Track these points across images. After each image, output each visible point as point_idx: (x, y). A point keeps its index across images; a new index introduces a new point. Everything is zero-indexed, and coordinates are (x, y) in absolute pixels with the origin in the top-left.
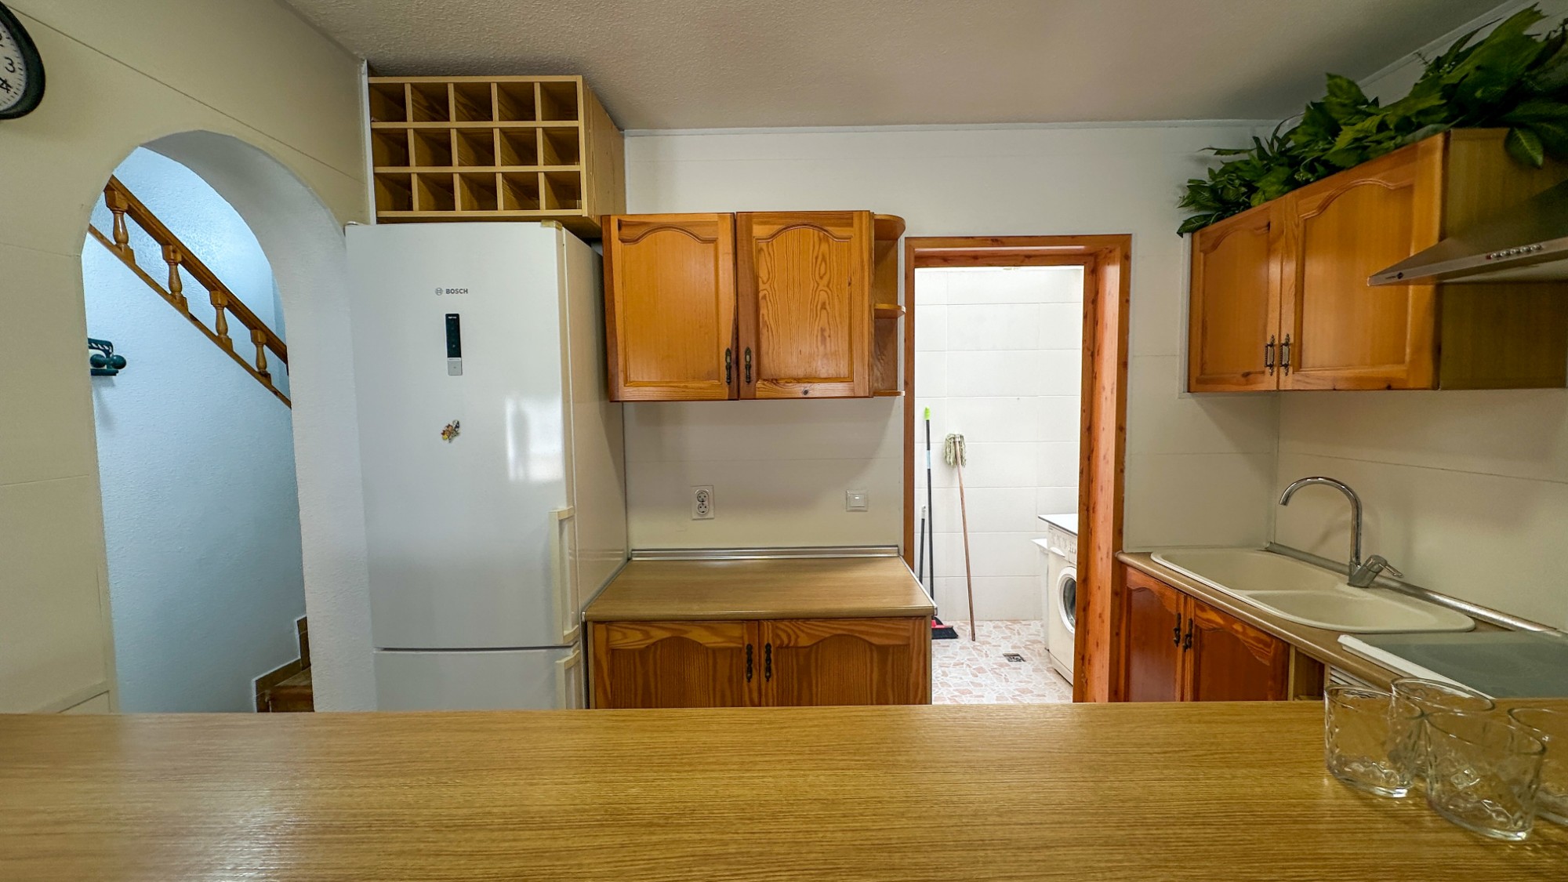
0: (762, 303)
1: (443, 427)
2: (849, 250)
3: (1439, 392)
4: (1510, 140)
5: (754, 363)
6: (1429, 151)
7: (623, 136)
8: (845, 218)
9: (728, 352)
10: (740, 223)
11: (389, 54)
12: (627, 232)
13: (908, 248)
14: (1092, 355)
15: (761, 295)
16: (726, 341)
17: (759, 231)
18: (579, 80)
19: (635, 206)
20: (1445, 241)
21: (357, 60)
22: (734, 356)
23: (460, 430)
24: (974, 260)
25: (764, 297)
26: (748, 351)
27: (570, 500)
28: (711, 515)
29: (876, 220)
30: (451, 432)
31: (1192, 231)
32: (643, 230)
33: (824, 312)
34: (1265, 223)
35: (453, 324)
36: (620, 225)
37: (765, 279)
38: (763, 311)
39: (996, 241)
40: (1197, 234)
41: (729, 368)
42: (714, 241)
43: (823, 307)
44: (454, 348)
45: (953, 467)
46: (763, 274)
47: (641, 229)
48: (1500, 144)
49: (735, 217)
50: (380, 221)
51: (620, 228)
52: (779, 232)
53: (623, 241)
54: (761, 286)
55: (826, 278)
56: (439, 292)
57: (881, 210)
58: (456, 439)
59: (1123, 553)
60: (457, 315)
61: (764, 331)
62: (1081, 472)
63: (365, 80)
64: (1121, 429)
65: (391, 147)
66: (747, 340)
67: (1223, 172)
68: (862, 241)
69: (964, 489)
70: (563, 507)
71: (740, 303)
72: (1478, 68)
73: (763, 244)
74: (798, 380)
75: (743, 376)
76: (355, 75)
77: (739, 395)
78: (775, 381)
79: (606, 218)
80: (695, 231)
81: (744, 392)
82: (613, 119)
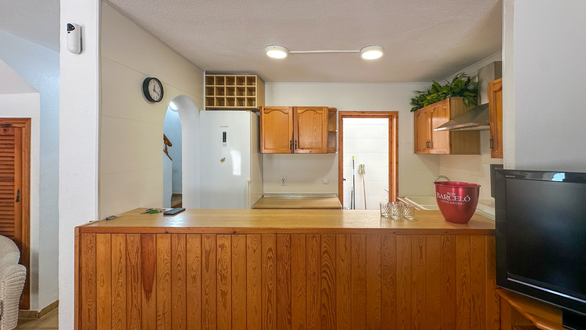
0: (300, 129)
1: (221, 159)
2: (322, 116)
3: (452, 155)
4: (464, 100)
5: (297, 144)
6: (447, 102)
7: (264, 84)
8: (321, 108)
9: (291, 141)
10: (294, 109)
11: (211, 70)
12: (266, 111)
13: (339, 114)
14: (391, 142)
15: (299, 127)
16: (290, 139)
17: (299, 111)
18: (256, 76)
19: (267, 104)
20: (451, 120)
21: (203, 71)
22: (292, 143)
23: (225, 160)
24: (359, 116)
25: (300, 128)
26: (296, 141)
27: (251, 178)
28: (286, 184)
29: (329, 109)
30: (223, 160)
31: (414, 111)
32: (270, 110)
33: (315, 132)
34: (426, 112)
35: (225, 134)
36: (264, 109)
37: (301, 123)
38: (300, 131)
39: (363, 112)
40: (415, 112)
41: (291, 145)
42: (288, 113)
43: (315, 130)
44: (224, 139)
45: (361, 174)
46: (300, 122)
47: (269, 110)
48: (462, 100)
49: (293, 108)
50: (207, 109)
51: (264, 110)
52: (304, 111)
53: (265, 113)
54: (300, 125)
55: (316, 124)
56: (221, 127)
57: (330, 106)
58: (224, 162)
59: (399, 197)
60: (226, 132)
61: (300, 136)
62: (389, 175)
63: (205, 75)
64: (397, 163)
65: (210, 91)
66: (296, 138)
67: (420, 97)
68: (325, 114)
69: (365, 182)
70: (249, 179)
71: (294, 129)
72: (455, 85)
73: (300, 115)
74: (309, 149)
75: (294, 148)
76: (203, 74)
77: (293, 153)
78: (303, 149)
79: (261, 107)
80: (283, 111)
81: (295, 152)
82: (262, 81)
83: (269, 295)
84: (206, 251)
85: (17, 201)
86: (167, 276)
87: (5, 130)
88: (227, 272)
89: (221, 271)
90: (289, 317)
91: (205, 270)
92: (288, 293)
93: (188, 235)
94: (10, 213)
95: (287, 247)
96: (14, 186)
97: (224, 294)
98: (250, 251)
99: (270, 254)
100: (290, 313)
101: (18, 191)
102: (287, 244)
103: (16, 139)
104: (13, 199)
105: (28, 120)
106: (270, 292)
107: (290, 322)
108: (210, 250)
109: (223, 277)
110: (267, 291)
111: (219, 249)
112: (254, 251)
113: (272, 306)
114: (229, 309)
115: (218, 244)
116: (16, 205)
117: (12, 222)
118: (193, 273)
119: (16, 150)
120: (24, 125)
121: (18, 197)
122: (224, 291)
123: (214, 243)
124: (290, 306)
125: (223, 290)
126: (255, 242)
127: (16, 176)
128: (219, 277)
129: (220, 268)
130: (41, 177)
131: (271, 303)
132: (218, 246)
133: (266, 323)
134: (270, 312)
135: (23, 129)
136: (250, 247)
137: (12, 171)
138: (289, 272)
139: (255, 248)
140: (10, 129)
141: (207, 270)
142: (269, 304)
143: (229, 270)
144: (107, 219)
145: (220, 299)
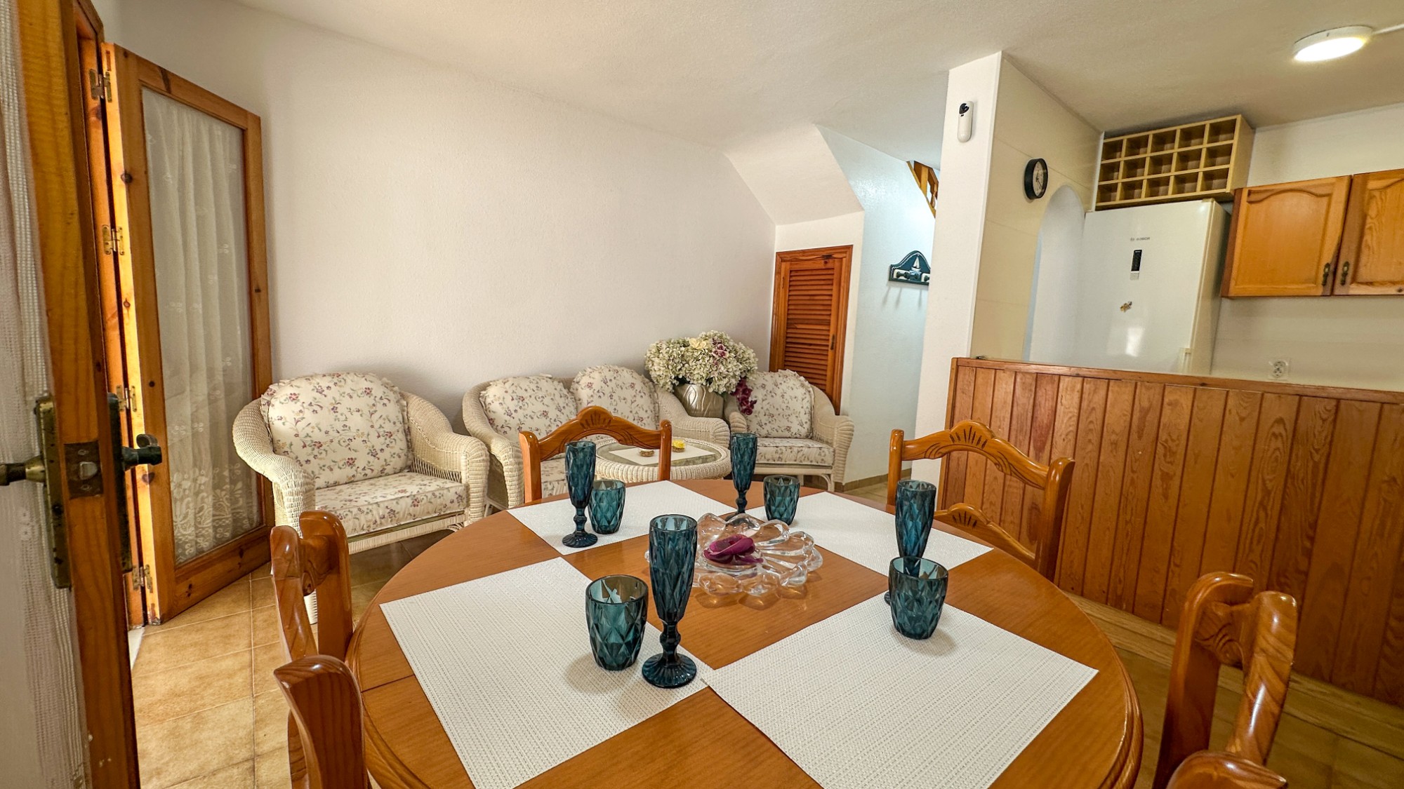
0: (1367, 231)
1: (1122, 304)
5: (1351, 272)
7: (1254, 133)
9: (1328, 265)
10: (1356, 181)
11: (1120, 127)
12: (1253, 198)
15: (1367, 226)
16: (1328, 257)
17: (1375, 184)
18: (1238, 118)
21: (1100, 133)
22: (1332, 268)
23: (1132, 306)
25: (1370, 228)
26: (1347, 264)
27: (1191, 345)
30: (1126, 307)
32: (1268, 194)
35: (1138, 256)
36: (1250, 193)
37: (1373, 216)
38: (1366, 238)
41: (1326, 276)
42: (1329, 195)
44: (1136, 266)
46: (1372, 212)
47: (1265, 194)
49: (1351, 180)
50: (1098, 209)
51: (1249, 196)
52: (1396, 182)
53: (1250, 203)
54: (1369, 221)
56: (1132, 239)
58: (1128, 311)
60: (1141, 251)
61: (1365, 251)
63: (1102, 141)
65: (1108, 171)
66: (1348, 255)
70: (1189, 347)
71: (1346, 235)
73: (1377, 194)
74: (1394, 283)
75: (1338, 281)
76: (1097, 139)
77: (1332, 294)
78: (1370, 284)
79: (1238, 191)
80: (1313, 190)
81: (1337, 292)
82: (1251, 126)
83: (1263, 498)
84: (1142, 410)
85: (832, 348)
86: (1071, 434)
87: (826, 263)
88: (1178, 445)
89: (1166, 441)
90: (1308, 544)
91: (1134, 436)
92: (1312, 503)
93: (1112, 383)
94: (823, 362)
95: (1324, 420)
96: (829, 330)
97: (1166, 477)
98: (1232, 418)
99: (1279, 429)
100: (1312, 539)
101: (833, 337)
102: (1324, 416)
103: (836, 272)
104: (827, 346)
105: (850, 248)
106: (1267, 493)
107: (1309, 554)
108: (1150, 407)
109: (1169, 451)
110: (1259, 491)
111: (1167, 410)
112: (1242, 419)
113: (1267, 514)
114: (1173, 501)
115: (1166, 400)
116: (830, 353)
117: (824, 373)
118: (1114, 437)
119: (835, 288)
120: (844, 255)
121: (833, 343)
122: (1167, 474)
123: (1158, 397)
124: (1314, 526)
125: (1166, 470)
126: (1245, 405)
127: (833, 319)
128: (1160, 450)
129: (1163, 436)
130: (857, 320)
131: (1265, 509)
132: (1165, 403)
133: (1248, 541)
134: (1262, 525)
135: (844, 259)
136: (1234, 412)
137: (828, 313)
138: (1322, 466)
139: (1243, 415)
140: (831, 261)
141: (1140, 437)
142: (1262, 514)
143: (1183, 442)
144: (978, 358)
145: (1157, 482)
